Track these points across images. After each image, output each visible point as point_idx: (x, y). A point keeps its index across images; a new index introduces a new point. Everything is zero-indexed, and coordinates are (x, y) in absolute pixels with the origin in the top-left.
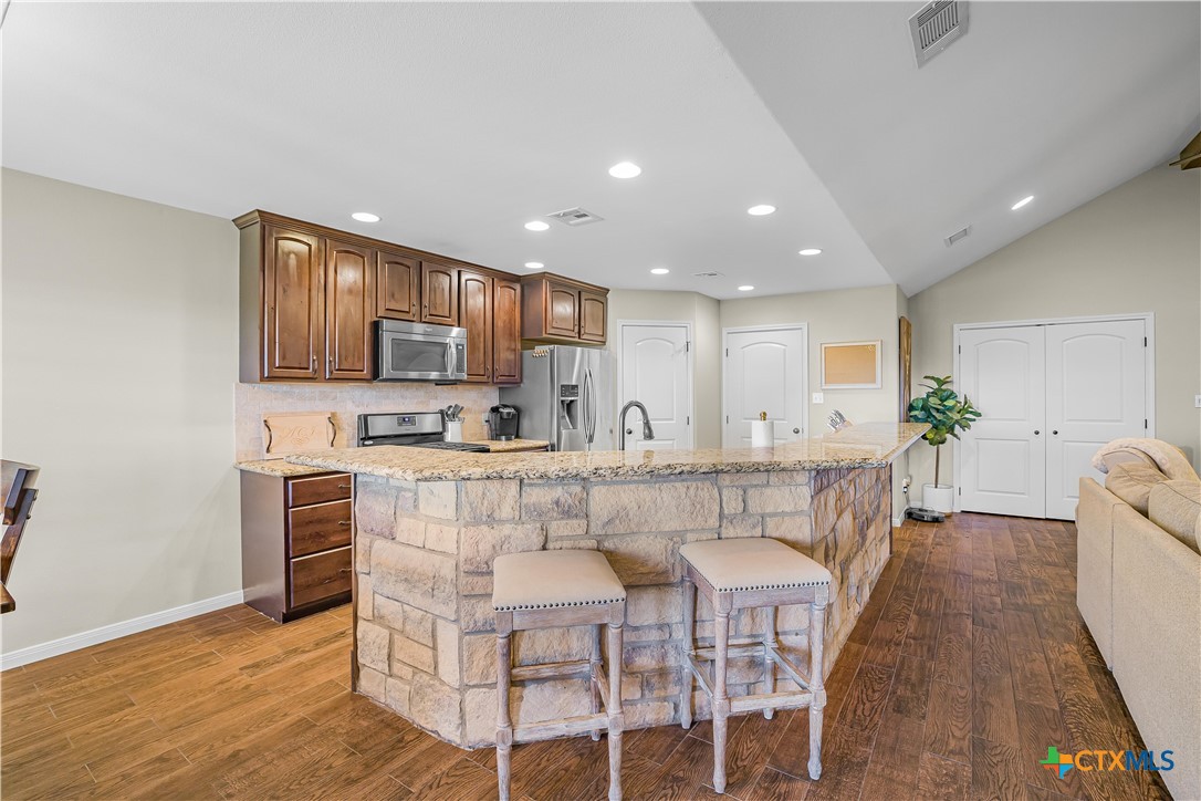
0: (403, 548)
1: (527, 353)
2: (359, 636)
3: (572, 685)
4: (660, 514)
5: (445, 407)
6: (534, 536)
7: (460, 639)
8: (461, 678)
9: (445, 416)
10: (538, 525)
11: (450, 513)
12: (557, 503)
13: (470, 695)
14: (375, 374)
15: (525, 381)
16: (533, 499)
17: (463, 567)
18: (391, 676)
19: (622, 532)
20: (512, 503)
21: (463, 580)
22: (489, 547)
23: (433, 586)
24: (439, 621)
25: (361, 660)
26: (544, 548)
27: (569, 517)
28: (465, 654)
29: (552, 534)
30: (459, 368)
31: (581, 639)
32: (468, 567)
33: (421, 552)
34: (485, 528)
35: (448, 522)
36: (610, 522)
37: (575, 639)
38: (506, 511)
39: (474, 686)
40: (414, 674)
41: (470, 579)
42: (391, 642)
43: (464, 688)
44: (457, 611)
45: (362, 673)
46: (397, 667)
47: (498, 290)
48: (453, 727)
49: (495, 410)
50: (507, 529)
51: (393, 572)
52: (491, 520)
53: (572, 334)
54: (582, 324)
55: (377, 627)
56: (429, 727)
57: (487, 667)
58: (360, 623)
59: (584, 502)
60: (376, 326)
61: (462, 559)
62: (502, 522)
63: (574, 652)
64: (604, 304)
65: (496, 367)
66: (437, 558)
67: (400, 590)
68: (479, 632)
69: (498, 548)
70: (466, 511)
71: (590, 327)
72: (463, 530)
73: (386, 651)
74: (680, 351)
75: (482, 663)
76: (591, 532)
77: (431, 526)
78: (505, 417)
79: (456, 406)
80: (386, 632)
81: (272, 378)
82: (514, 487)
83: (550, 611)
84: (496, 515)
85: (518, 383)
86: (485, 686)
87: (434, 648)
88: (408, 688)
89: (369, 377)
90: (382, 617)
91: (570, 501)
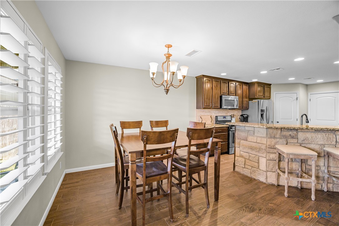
0: (250, 142)
1: (250, 102)
2: (236, 159)
3: (293, 175)
4: (318, 140)
5: (231, 115)
6: (284, 142)
7: (266, 161)
8: (266, 169)
9: (232, 116)
10: (285, 139)
11: (265, 135)
12: (290, 135)
13: (268, 173)
14: (221, 107)
15: (249, 108)
16: (284, 134)
17: (268, 147)
18: (245, 168)
19: (307, 143)
20: (279, 134)
21: (268, 149)
22: (274, 143)
23: (260, 150)
24: (260, 157)
25: (236, 164)
26: (287, 144)
27: (293, 139)
28: (268, 164)
29: (288, 141)
30: (237, 106)
31: (295, 165)
32: (269, 147)
33: (255, 144)
34: (273, 139)
35: (264, 137)
36: (303, 140)
37: (294, 165)
38: (278, 136)
39: (269, 171)
40: (252, 168)
41: (269, 149)
42: (245, 161)
43: (267, 171)
44: (266, 155)
45: (236, 167)
46: (246, 166)
47: (244, 86)
48: (264, 179)
49: (242, 115)
50: (278, 140)
51: (247, 147)
52: (274, 138)
53: (262, 97)
54: (265, 94)
55: (241, 158)
56: (257, 178)
57: (273, 168)
58: (236, 157)
59: (297, 135)
60: (221, 97)
61: (268, 145)
62: (277, 138)
63: (294, 168)
64: (270, 88)
65: (243, 105)
66: (260, 145)
67: (250, 151)
68: (271, 160)
69: (276, 143)
70: (269, 135)
71: (267, 94)
72: (268, 139)
73: (244, 163)
74: (294, 100)
75: (271, 167)
76: (299, 142)
77: (258, 138)
78: (245, 117)
79: (234, 114)
80: (244, 159)
81: (204, 108)
82: (279, 131)
83: (298, 155)
84: (276, 137)
85: (248, 109)
86: (272, 172)
87: (258, 163)
88: (250, 171)
89: (220, 108)
90: (242, 156)
91: (293, 135)
